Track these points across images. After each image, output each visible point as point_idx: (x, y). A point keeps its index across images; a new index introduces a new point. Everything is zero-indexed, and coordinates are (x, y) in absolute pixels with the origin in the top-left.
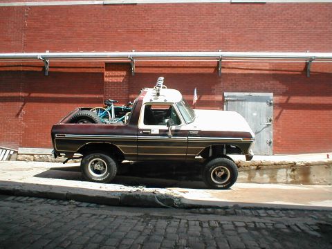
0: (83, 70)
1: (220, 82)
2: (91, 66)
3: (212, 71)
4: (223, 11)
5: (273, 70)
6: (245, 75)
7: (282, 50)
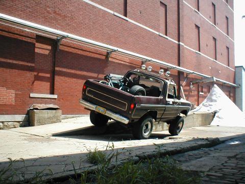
0: (16, 36)
1: (108, 66)
2: (24, 35)
3: (104, 58)
4: (110, 19)
5: (130, 63)
6: (119, 63)
7: (133, 51)
